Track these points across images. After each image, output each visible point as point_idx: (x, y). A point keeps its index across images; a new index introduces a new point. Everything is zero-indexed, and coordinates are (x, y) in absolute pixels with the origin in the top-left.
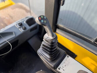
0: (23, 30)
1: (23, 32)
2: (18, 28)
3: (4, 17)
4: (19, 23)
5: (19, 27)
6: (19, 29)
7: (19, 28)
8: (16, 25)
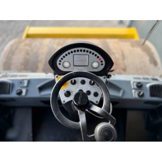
0: (137, 96)
1: (135, 98)
2: (132, 87)
3: (115, 51)
4: (139, 83)
5: (135, 87)
6: (133, 91)
7: (134, 89)
8: (132, 82)
